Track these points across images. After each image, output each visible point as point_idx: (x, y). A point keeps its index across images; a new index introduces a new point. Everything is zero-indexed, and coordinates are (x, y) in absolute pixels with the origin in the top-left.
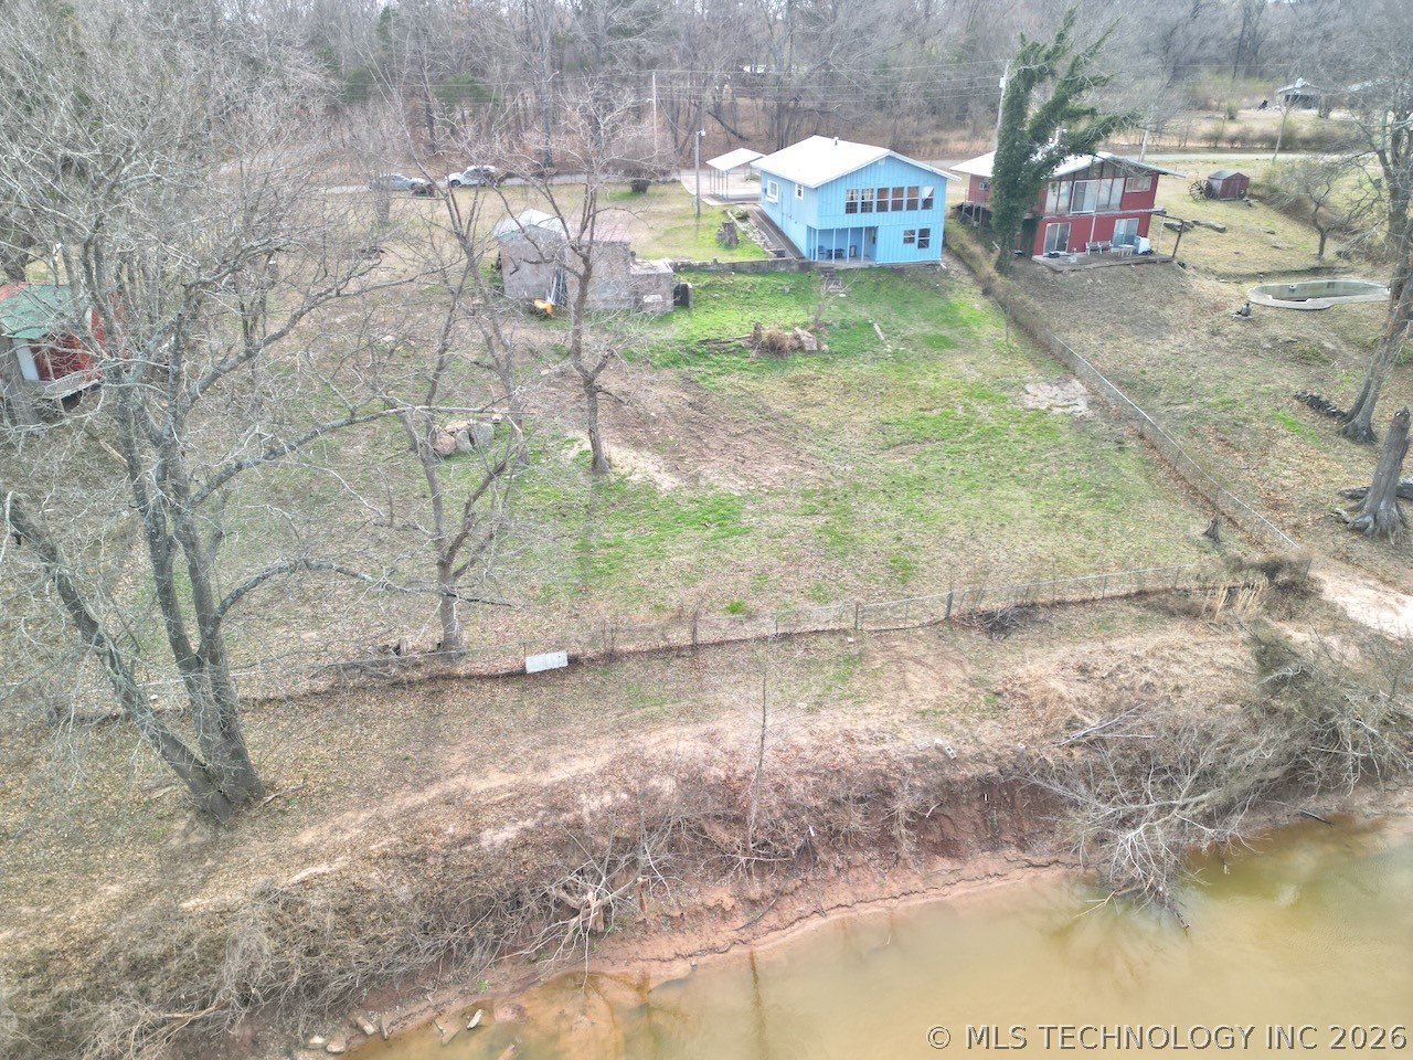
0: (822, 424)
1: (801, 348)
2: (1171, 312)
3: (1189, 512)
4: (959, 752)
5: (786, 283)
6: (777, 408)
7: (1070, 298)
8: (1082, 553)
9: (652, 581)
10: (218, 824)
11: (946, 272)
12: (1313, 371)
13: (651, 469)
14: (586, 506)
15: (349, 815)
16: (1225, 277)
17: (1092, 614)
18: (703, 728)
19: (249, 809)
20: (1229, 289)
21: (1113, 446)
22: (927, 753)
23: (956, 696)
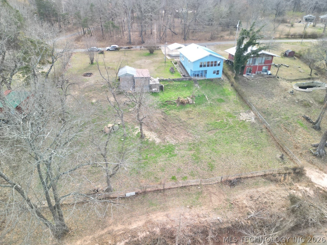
0: (193, 124)
1: (189, 103)
2: (275, 91)
3: (277, 150)
4: (223, 220)
5: (185, 84)
6: (183, 120)
7: (251, 86)
8: (252, 163)
9: (154, 170)
10: (59, 239)
11: (223, 80)
12: (307, 109)
13: (154, 137)
14: (139, 148)
15: (87, 237)
16: (288, 80)
17: (254, 181)
18: (165, 213)
19: (66, 235)
20: (288, 84)
21: (260, 131)
22: (216, 221)
23: (223, 204)
